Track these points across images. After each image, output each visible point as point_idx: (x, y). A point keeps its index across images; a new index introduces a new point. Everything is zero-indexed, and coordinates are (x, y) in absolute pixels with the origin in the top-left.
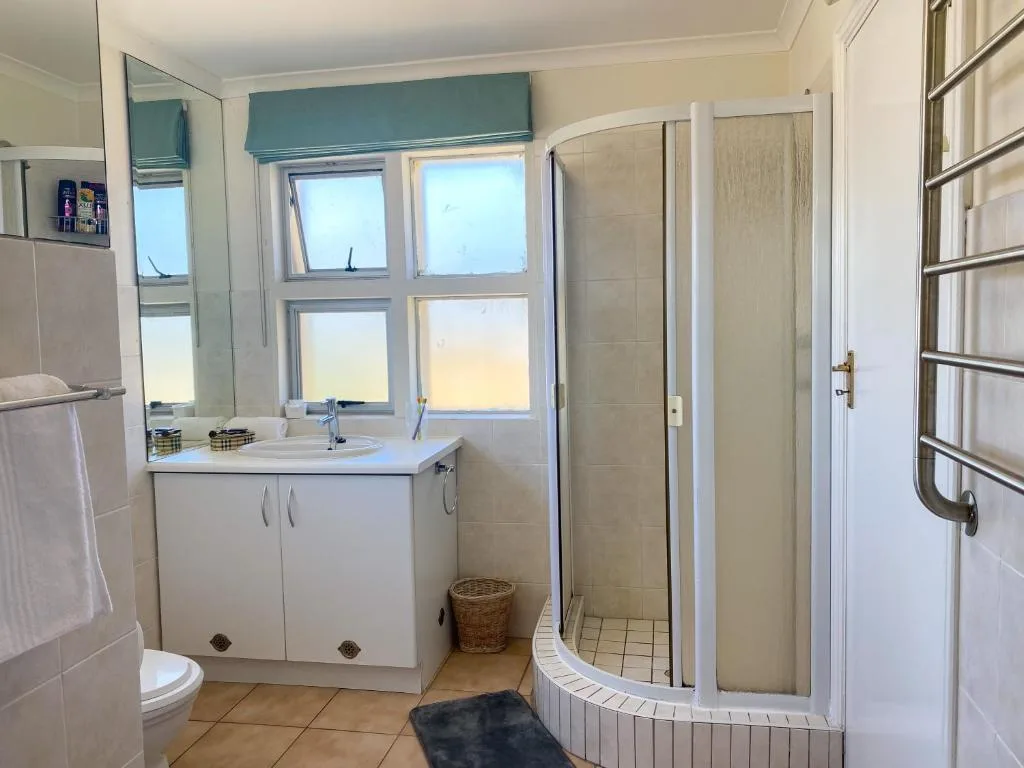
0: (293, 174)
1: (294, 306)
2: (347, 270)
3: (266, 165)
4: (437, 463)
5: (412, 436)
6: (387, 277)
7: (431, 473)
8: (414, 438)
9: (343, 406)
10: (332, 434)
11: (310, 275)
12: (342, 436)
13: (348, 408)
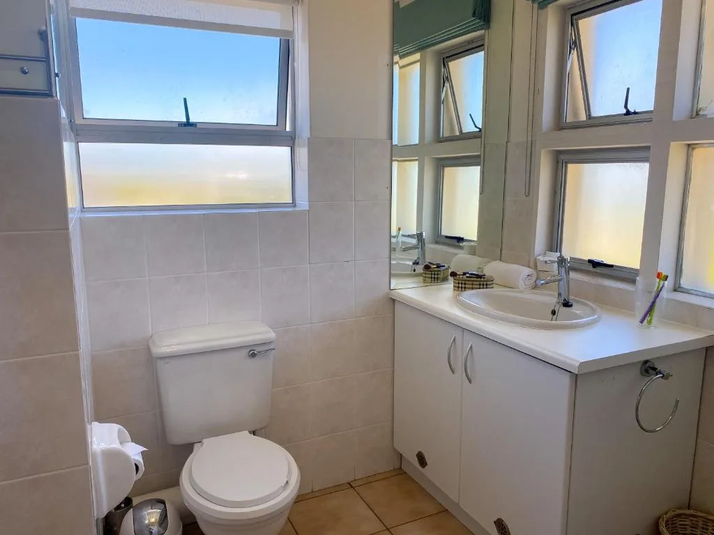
0: (576, 14)
1: (563, 157)
2: (625, 115)
3: (544, 10)
4: (646, 362)
5: (639, 319)
6: (650, 121)
7: (636, 372)
8: (642, 322)
9: (594, 267)
10: (560, 294)
11: (591, 122)
12: (572, 298)
13: (598, 270)
